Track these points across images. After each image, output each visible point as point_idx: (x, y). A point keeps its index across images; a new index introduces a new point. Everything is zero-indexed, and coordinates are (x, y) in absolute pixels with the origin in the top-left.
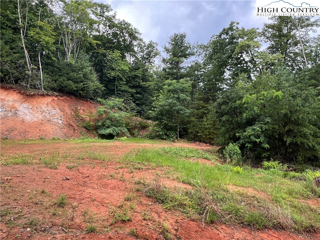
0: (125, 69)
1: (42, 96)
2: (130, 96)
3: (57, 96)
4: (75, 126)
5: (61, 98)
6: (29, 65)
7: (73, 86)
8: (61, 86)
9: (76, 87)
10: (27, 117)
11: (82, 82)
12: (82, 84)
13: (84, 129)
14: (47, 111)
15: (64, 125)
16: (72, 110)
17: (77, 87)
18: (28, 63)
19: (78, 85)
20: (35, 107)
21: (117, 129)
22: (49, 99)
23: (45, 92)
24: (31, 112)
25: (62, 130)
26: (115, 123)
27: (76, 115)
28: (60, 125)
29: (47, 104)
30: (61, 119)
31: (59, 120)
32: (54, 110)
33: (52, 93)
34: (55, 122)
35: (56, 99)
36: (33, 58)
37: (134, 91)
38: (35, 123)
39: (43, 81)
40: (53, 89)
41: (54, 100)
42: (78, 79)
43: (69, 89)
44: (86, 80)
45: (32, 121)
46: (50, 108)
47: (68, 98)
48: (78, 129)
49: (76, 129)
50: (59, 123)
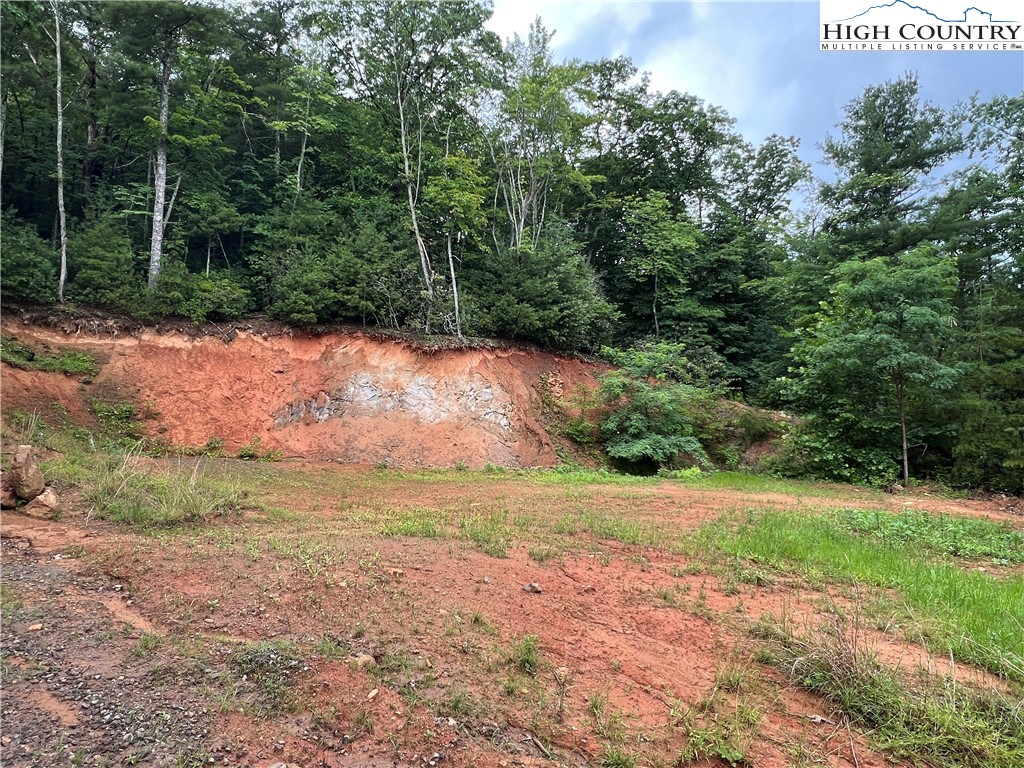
0: (684, 246)
1: (457, 353)
2: (706, 330)
3: (492, 350)
4: (541, 432)
5: (503, 356)
6: (426, 275)
7: (533, 317)
8: (502, 320)
9: (540, 319)
10: (426, 409)
11: (555, 302)
12: (556, 308)
13: (567, 443)
14: (471, 393)
15: (514, 430)
16: (532, 386)
17: (543, 321)
18: (425, 270)
19: (547, 312)
20: (442, 381)
21: (665, 442)
22: (473, 361)
23: (465, 340)
24: (435, 396)
25: (507, 444)
26: (660, 422)
27: (543, 402)
28: (502, 431)
29: (471, 374)
30: (504, 415)
31: (500, 417)
32: (487, 388)
33: (481, 341)
34: (490, 423)
35: (490, 357)
36: (436, 254)
37: (717, 315)
38: (445, 426)
39: (460, 312)
40: (483, 331)
42: (544, 296)
43: (524, 327)
44: (567, 296)
45: (437, 420)
46: (477, 384)
47: (522, 353)
48: (549, 442)
49: (544, 441)
50: (499, 424)
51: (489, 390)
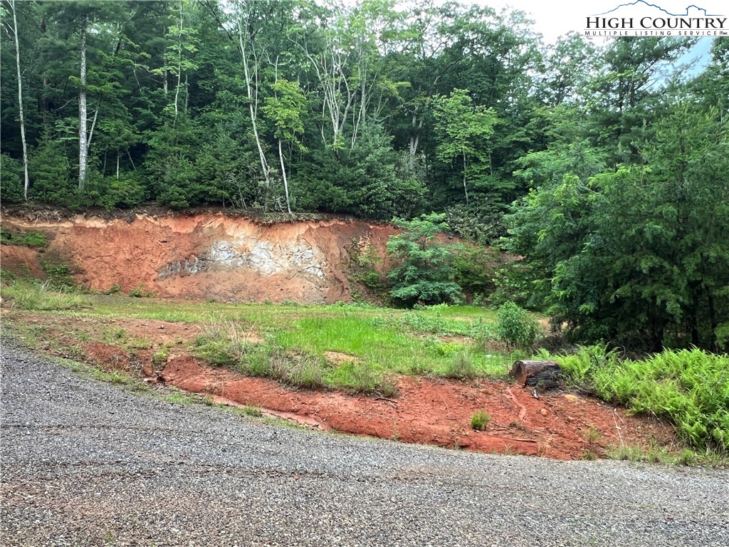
1: (288, 225)
3: (317, 221)
4: (344, 280)
5: (325, 225)
6: (264, 169)
7: (343, 195)
8: (322, 200)
9: (351, 198)
10: (265, 265)
11: (363, 185)
12: (364, 189)
13: (362, 288)
14: (298, 254)
15: (326, 279)
16: (344, 247)
17: (354, 198)
18: (263, 166)
19: (355, 193)
20: (278, 245)
21: (430, 286)
22: (301, 229)
23: (293, 215)
24: (272, 256)
26: (430, 272)
27: (351, 259)
28: (318, 280)
29: (298, 240)
30: (320, 268)
31: (317, 270)
32: (309, 249)
33: (307, 216)
34: (310, 274)
35: (314, 227)
36: (272, 152)
38: (277, 277)
39: (289, 195)
40: (307, 208)
41: (310, 229)
42: (355, 180)
43: (337, 204)
44: (374, 179)
45: (273, 273)
46: (302, 247)
47: (342, 223)
48: (349, 287)
49: (345, 286)
50: (316, 275)
51: (310, 251)
